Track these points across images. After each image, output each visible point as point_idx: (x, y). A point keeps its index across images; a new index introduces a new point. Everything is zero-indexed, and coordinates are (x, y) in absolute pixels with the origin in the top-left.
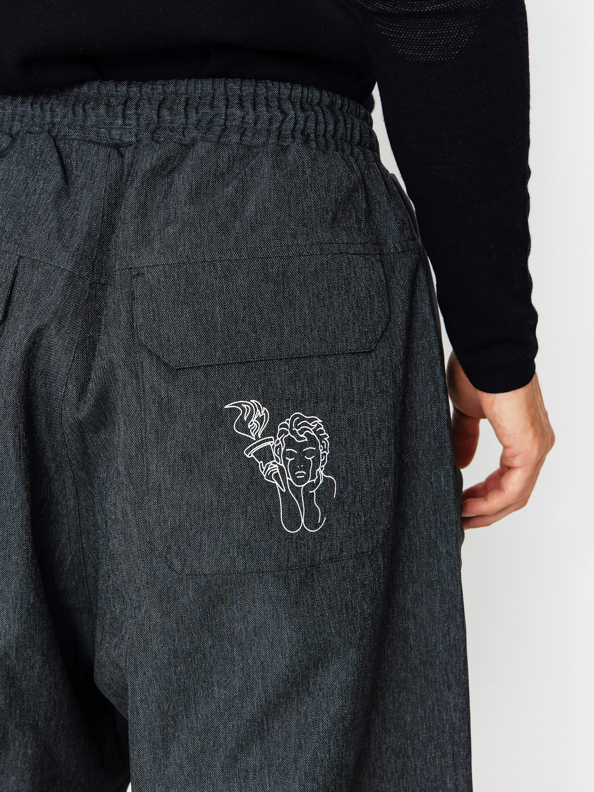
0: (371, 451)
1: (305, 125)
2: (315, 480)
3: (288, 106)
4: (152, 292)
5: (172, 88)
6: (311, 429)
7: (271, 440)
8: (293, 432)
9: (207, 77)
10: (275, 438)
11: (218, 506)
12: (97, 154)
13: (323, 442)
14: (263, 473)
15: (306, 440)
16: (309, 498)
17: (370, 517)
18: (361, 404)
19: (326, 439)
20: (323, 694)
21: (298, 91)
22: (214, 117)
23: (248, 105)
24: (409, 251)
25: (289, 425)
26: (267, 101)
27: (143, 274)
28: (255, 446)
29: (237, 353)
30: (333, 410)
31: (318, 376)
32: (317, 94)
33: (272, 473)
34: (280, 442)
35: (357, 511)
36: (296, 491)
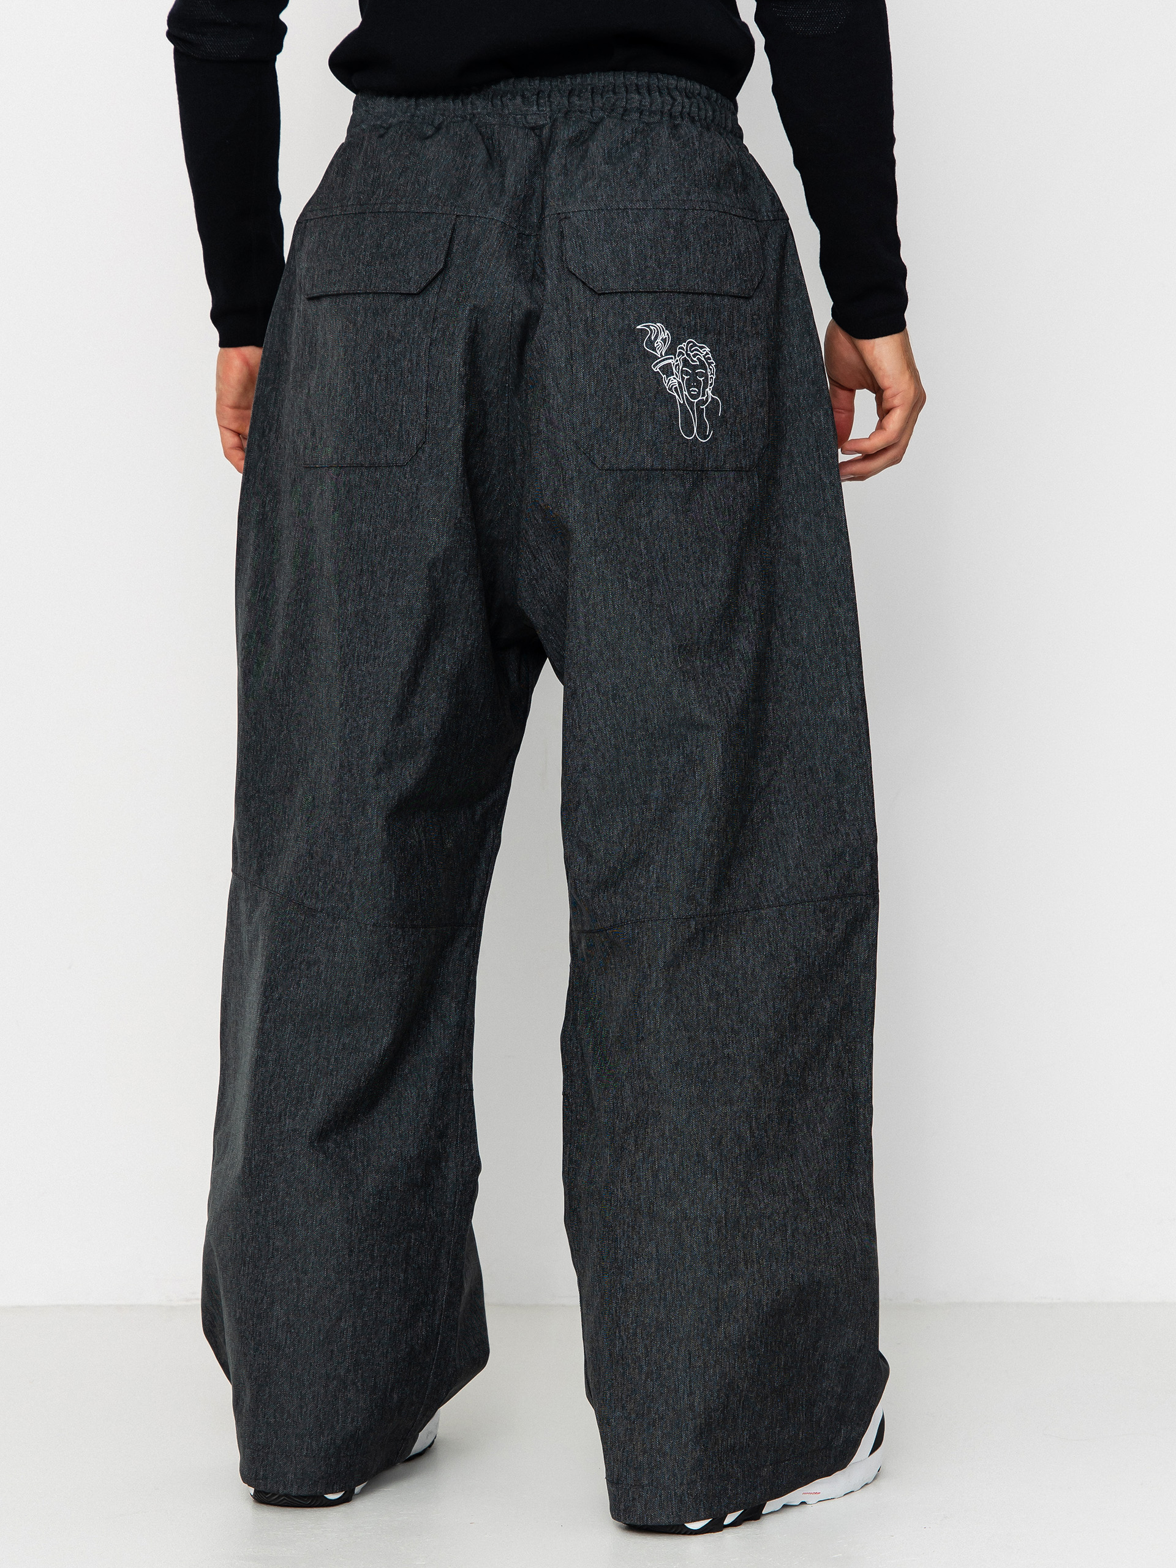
0: (748, 382)
1: (690, 110)
2: (704, 398)
3: (676, 94)
4: (578, 231)
5: (579, 80)
6: (702, 355)
7: (672, 358)
8: (688, 355)
9: (609, 71)
10: (675, 358)
11: (632, 410)
12: (517, 134)
13: (711, 367)
14: (666, 385)
15: (698, 363)
16: (700, 412)
17: (748, 439)
18: (740, 341)
19: (713, 365)
20: (715, 585)
21: (683, 83)
22: (616, 101)
23: (644, 91)
24: (779, 220)
25: (685, 348)
26: (659, 89)
27: (570, 218)
28: (660, 362)
29: (646, 284)
30: (718, 342)
31: (707, 312)
32: (698, 87)
33: (672, 386)
34: (679, 362)
35: (737, 431)
36: (691, 404)
